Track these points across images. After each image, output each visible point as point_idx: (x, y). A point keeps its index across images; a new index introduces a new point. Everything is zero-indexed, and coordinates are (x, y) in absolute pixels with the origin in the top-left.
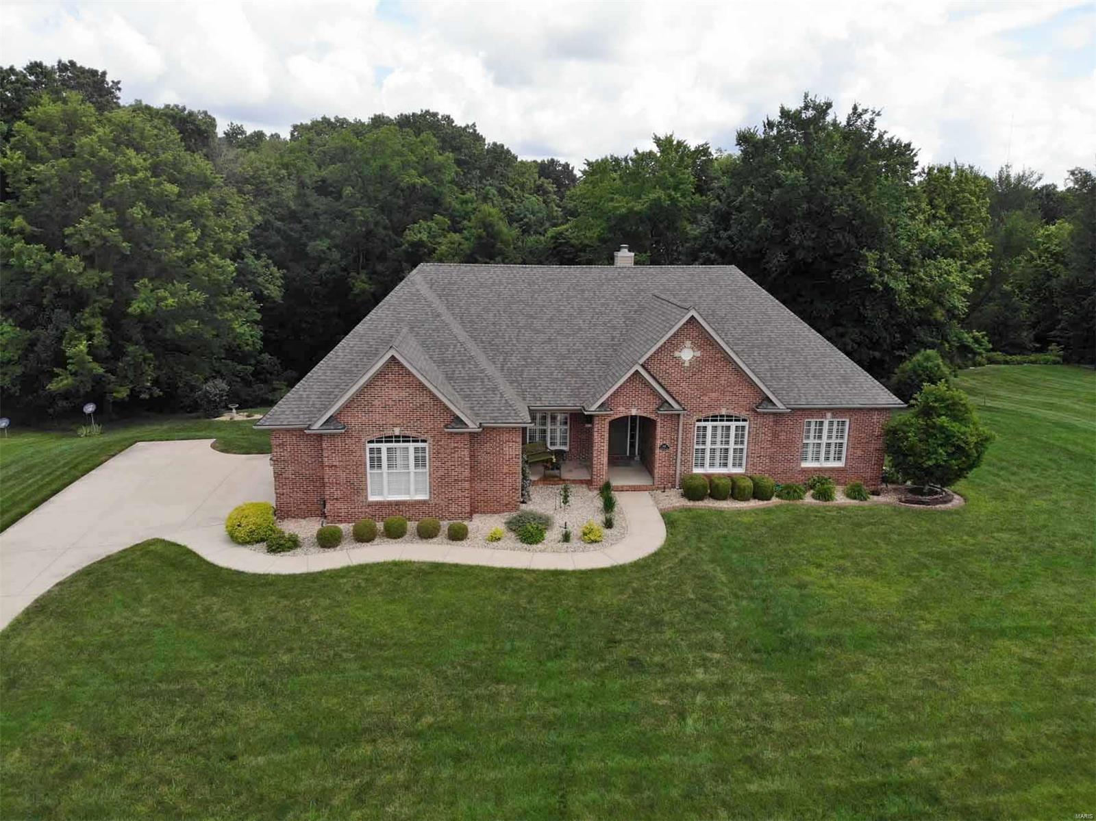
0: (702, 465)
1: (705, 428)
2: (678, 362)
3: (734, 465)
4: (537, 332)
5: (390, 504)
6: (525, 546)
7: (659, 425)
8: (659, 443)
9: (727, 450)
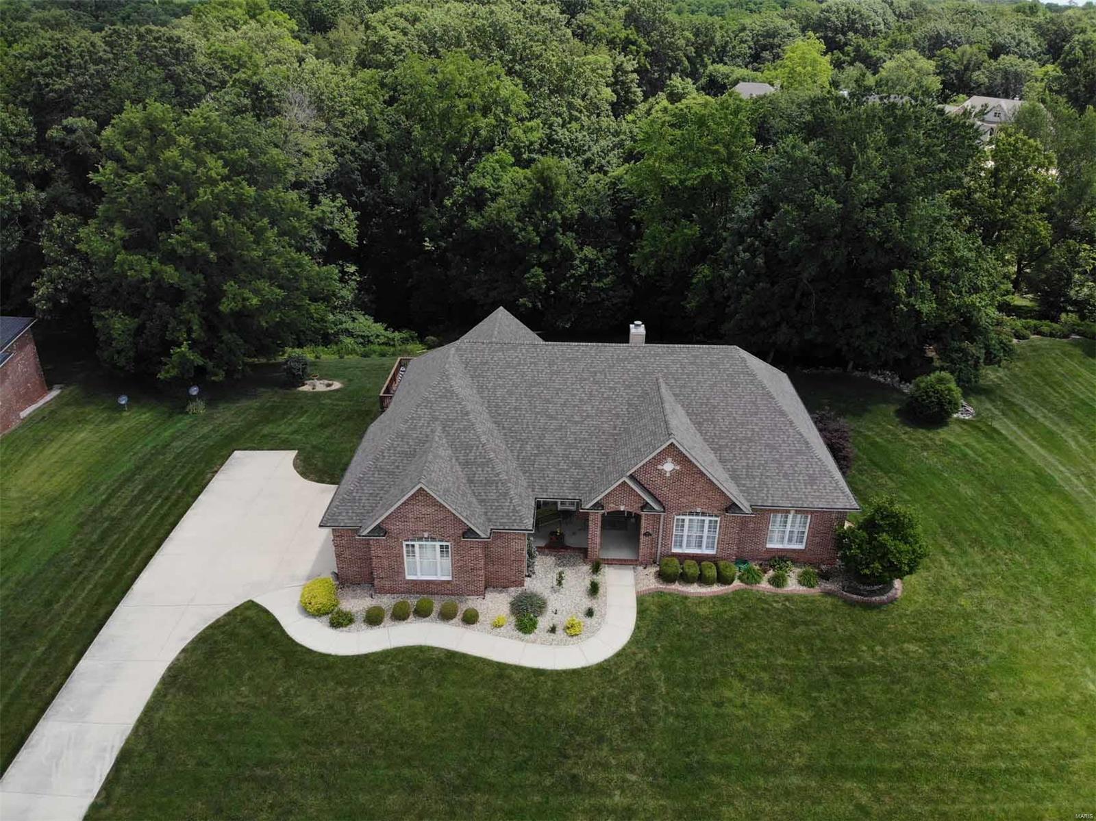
0: (681, 546)
1: (683, 520)
2: (661, 474)
3: (707, 547)
4: (551, 417)
5: (422, 582)
6: (521, 634)
7: (643, 518)
8: (643, 531)
9: (701, 537)
